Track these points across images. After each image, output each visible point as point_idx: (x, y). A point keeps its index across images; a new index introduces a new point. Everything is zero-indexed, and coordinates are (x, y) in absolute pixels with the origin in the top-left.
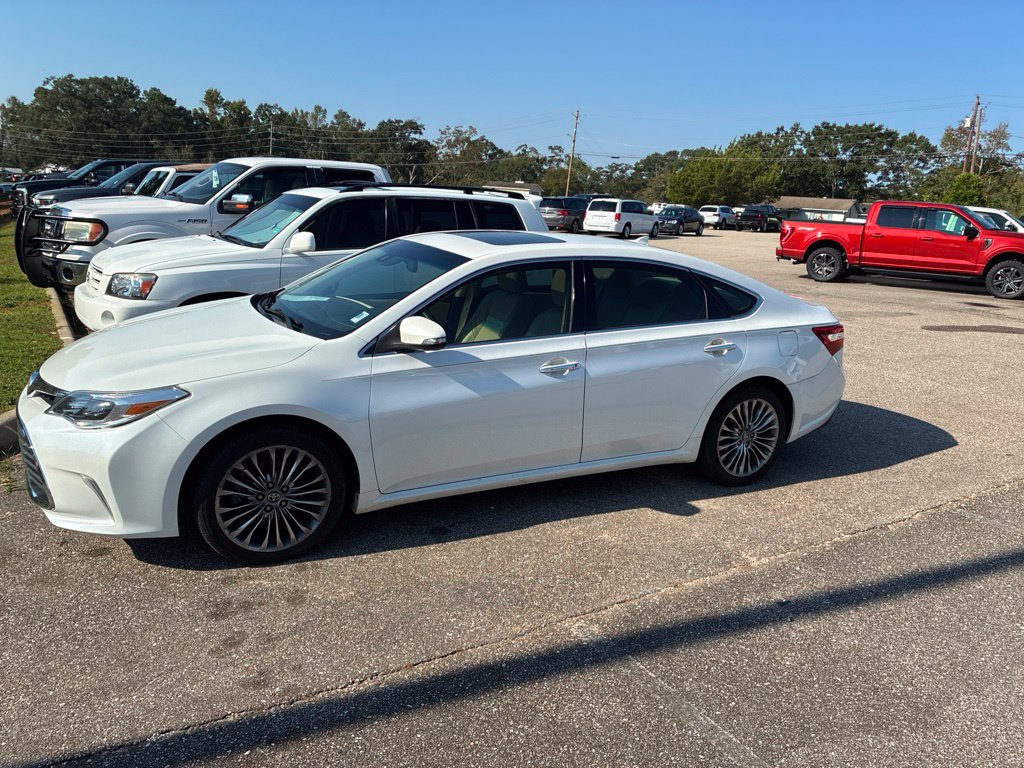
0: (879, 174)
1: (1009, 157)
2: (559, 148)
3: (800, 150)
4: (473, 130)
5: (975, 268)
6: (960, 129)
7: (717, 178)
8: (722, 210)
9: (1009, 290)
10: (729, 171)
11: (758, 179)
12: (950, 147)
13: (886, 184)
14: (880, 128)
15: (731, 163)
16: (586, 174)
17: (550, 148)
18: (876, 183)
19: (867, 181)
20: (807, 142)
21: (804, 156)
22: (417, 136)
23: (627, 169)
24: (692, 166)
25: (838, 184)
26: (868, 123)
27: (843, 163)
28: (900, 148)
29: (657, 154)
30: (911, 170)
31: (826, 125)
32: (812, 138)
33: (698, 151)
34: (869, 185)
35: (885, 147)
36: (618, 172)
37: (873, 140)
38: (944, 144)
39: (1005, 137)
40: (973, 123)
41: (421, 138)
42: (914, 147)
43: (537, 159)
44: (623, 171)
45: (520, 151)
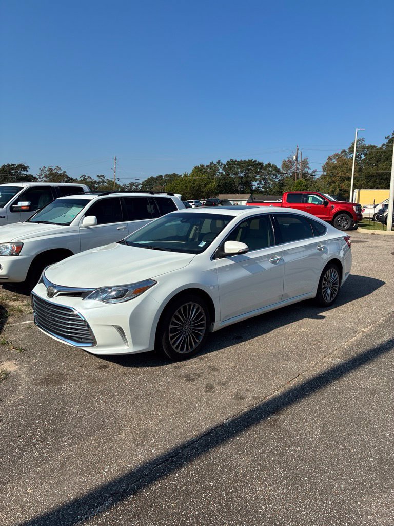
0: (258, 182)
1: (310, 172)
2: (103, 176)
3: (222, 173)
4: (59, 168)
5: (329, 218)
6: (289, 160)
7: (189, 187)
8: (196, 202)
9: (344, 227)
10: (194, 184)
11: (208, 187)
12: (286, 169)
13: (261, 186)
14: (255, 161)
15: (194, 180)
16: (118, 188)
17: (98, 176)
18: (257, 186)
19: (253, 186)
20: (224, 169)
21: (224, 175)
22: (25, 173)
23: (139, 185)
24: (176, 182)
25: (240, 187)
26: (250, 159)
27: (241, 178)
28: (265, 170)
29: (152, 177)
30: (270, 180)
31: (232, 161)
32: (227, 167)
33: (172, 175)
34: (254, 188)
35: (258, 170)
36: (134, 187)
37: (253, 167)
38: (283, 168)
39: (307, 164)
40: (297, 158)
41: (28, 173)
42: (271, 169)
43: (92, 182)
44: (137, 186)
45: (82, 178)
